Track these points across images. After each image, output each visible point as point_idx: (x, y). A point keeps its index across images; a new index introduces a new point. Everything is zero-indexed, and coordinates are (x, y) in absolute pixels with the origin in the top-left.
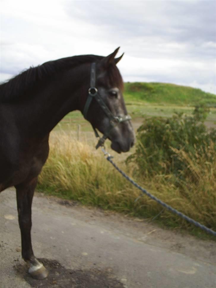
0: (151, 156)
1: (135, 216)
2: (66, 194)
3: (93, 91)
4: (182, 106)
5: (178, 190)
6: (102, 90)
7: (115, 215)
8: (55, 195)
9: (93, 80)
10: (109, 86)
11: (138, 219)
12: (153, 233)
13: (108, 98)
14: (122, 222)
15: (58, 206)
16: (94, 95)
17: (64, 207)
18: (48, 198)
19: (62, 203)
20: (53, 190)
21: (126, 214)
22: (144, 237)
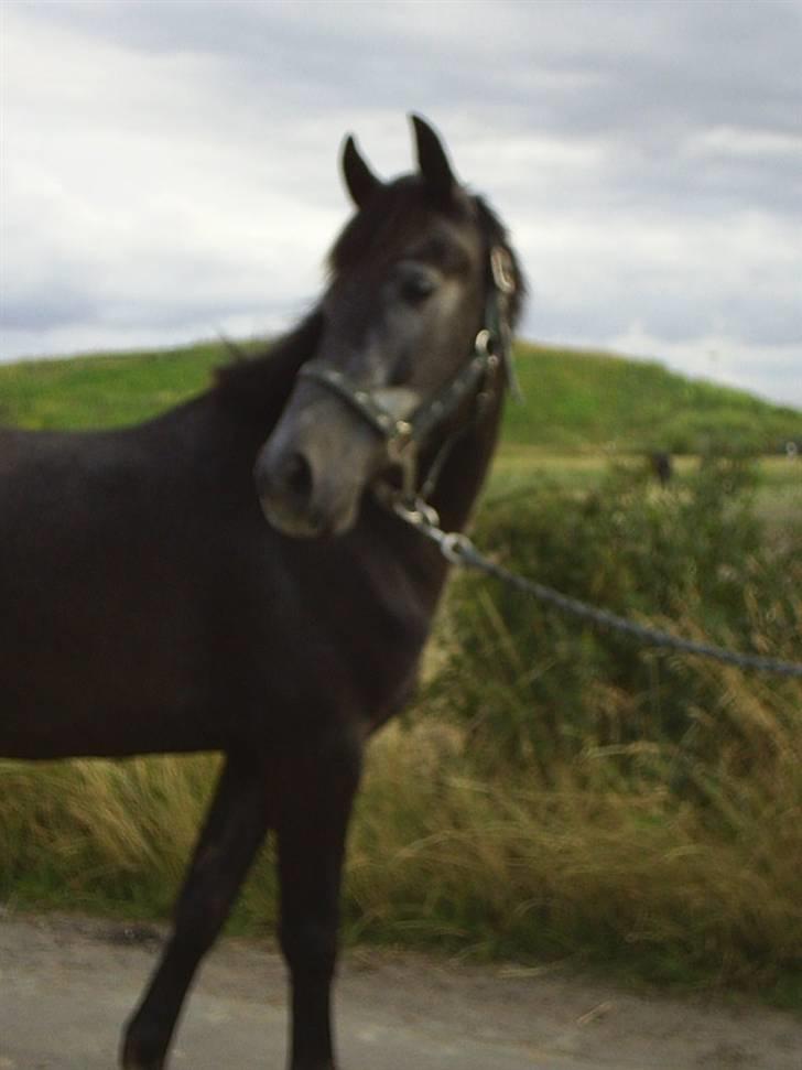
0: (536, 673)
1: (497, 958)
2: (129, 896)
4: (574, 452)
5: (686, 811)
7: (400, 963)
8: (72, 907)
11: (512, 971)
12: (601, 1016)
14: (444, 988)
15: (104, 953)
18: (42, 924)
20: (57, 882)
21: (452, 953)
22: (567, 1038)
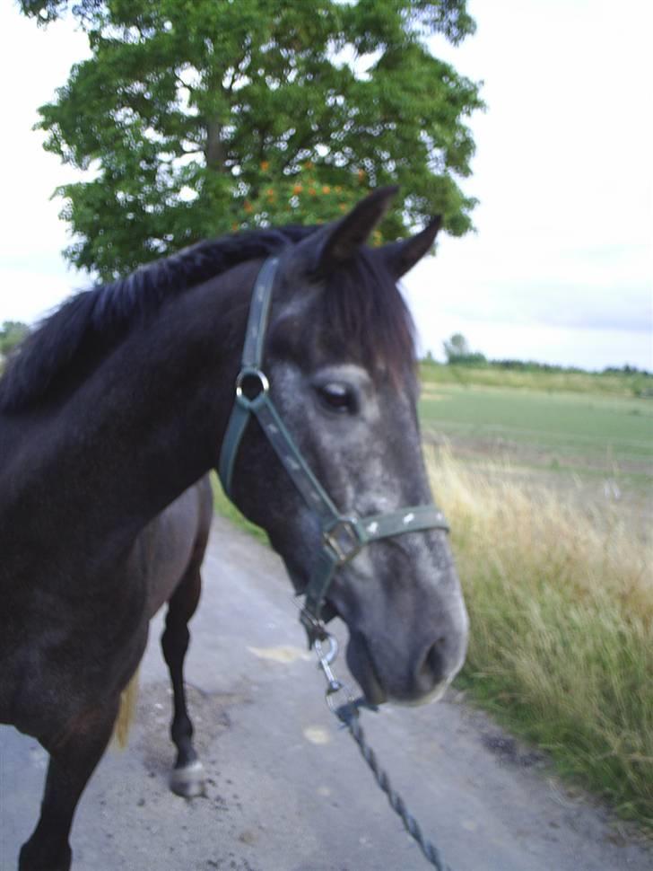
3: (252, 386)
6: (290, 376)
9: (257, 334)
10: (318, 354)
13: (311, 414)
16: (255, 404)
17: (489, 759)
19: (493, 745)
